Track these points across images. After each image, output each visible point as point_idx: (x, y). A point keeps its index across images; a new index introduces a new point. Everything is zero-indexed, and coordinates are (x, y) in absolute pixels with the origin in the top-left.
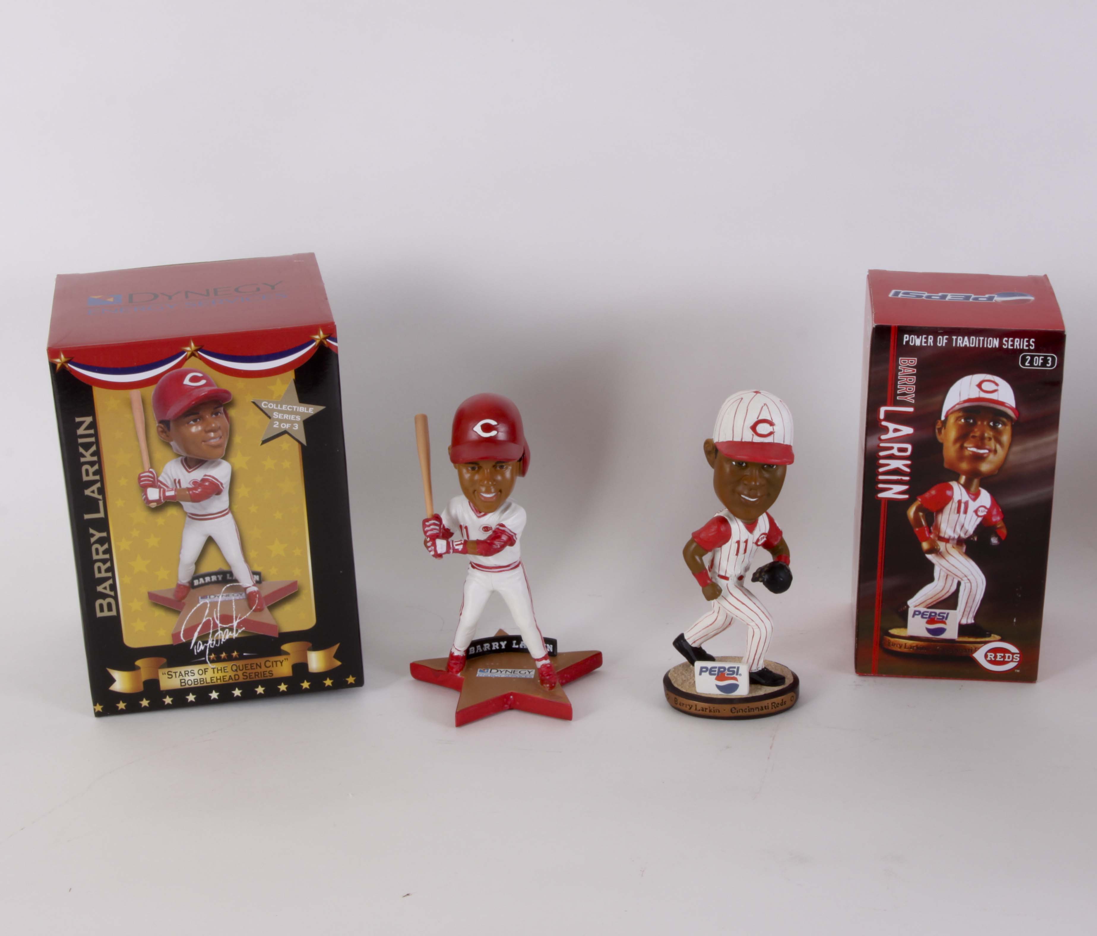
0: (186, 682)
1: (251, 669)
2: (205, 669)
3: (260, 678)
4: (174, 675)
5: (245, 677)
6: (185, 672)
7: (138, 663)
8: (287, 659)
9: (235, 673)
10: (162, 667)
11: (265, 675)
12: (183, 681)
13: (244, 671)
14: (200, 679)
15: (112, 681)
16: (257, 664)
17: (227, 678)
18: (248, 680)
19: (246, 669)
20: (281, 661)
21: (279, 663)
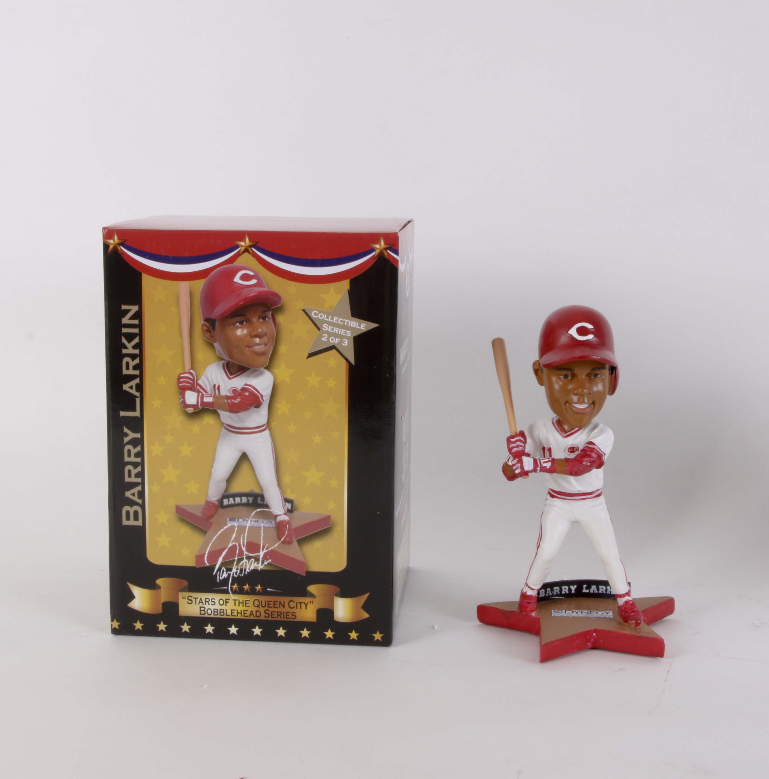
0: (206, 611)
1: (274, 607)
2: (226, 600)
3: (282, 619)
4: (194, 600)
5: (267, 615)
6: (206, 599)
7: (160, 582)
8: (312, 602)
9: (257, 609)
10: (183, 590)
11: (288, 617)
12: (203, 609)
13: (266, 608)
14: (220, 610)
15: (132, 597)
16: (280, 603)
17: (248, 613)
18: (270, 619)
19: (268, 607)
20: (306, 603)
21: (303, 605)
